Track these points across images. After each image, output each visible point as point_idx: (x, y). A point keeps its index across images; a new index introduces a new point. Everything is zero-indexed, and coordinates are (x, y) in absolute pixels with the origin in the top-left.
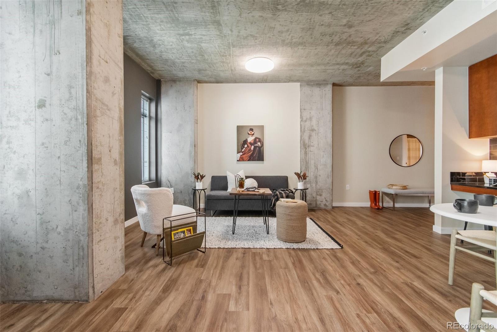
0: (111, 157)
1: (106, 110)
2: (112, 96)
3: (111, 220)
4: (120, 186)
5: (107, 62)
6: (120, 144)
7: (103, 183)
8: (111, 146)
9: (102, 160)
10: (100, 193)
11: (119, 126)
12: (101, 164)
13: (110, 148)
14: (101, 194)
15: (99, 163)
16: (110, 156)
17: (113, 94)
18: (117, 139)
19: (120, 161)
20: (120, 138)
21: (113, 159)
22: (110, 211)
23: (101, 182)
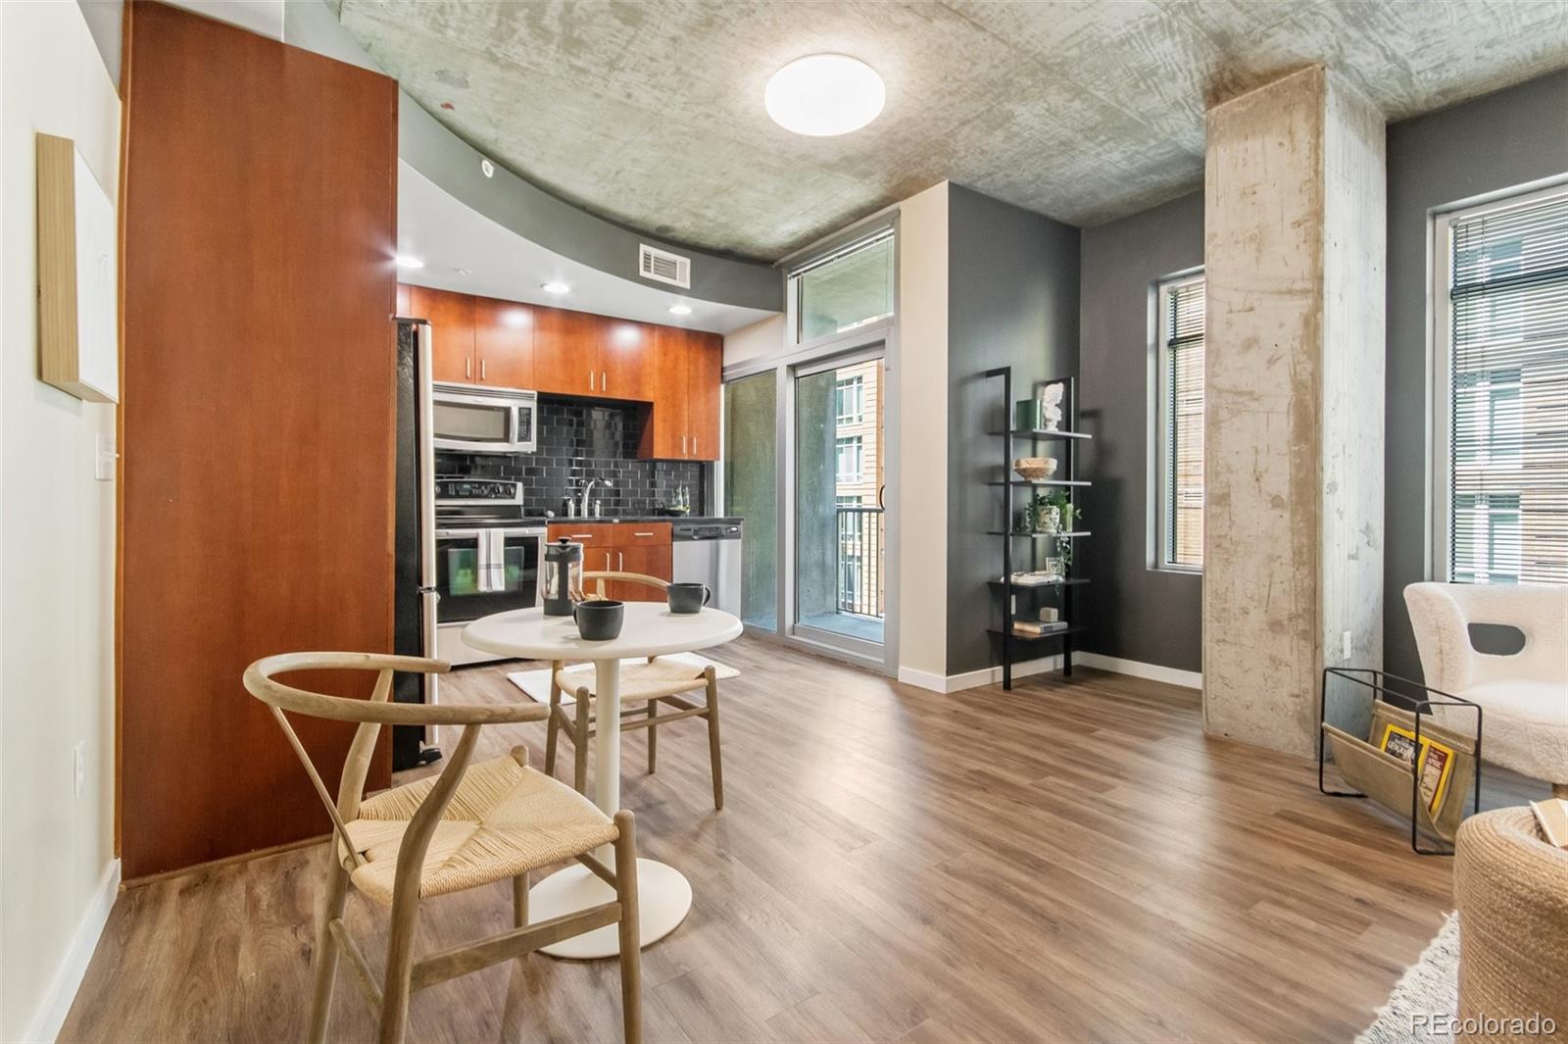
0: (1260, 491)
1: (1247, 403)
2: (1268, 368)
3: (1257, 618)
4: (1294, 554)
5: (1251, 309)
6: (1298, 461)
7: (1234, 539)
8: (1260, 468)
9: (1233, 498)
10: (1226, 557)
11: (1292, 424)
12: (1230, 506)
13: (1258, 474)
14: (1227, 559)
15: (1223, 503)
16: (1257, 490)
17: (1271, 362)
18: (1285, 450)
19: (1294, 498)
20: (1297, 448)
21: (1270, 495)
22: (1256, 597)
23: (1228, 537)
